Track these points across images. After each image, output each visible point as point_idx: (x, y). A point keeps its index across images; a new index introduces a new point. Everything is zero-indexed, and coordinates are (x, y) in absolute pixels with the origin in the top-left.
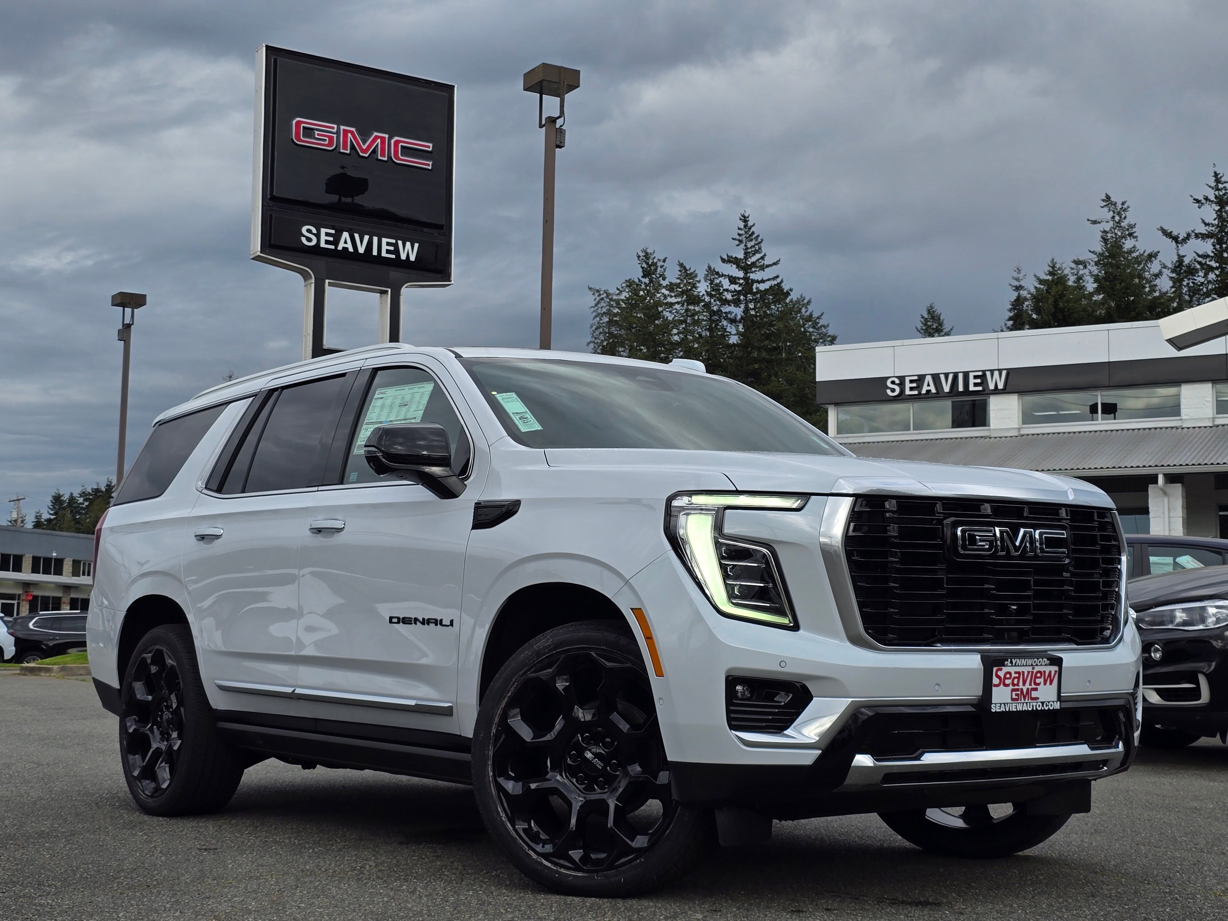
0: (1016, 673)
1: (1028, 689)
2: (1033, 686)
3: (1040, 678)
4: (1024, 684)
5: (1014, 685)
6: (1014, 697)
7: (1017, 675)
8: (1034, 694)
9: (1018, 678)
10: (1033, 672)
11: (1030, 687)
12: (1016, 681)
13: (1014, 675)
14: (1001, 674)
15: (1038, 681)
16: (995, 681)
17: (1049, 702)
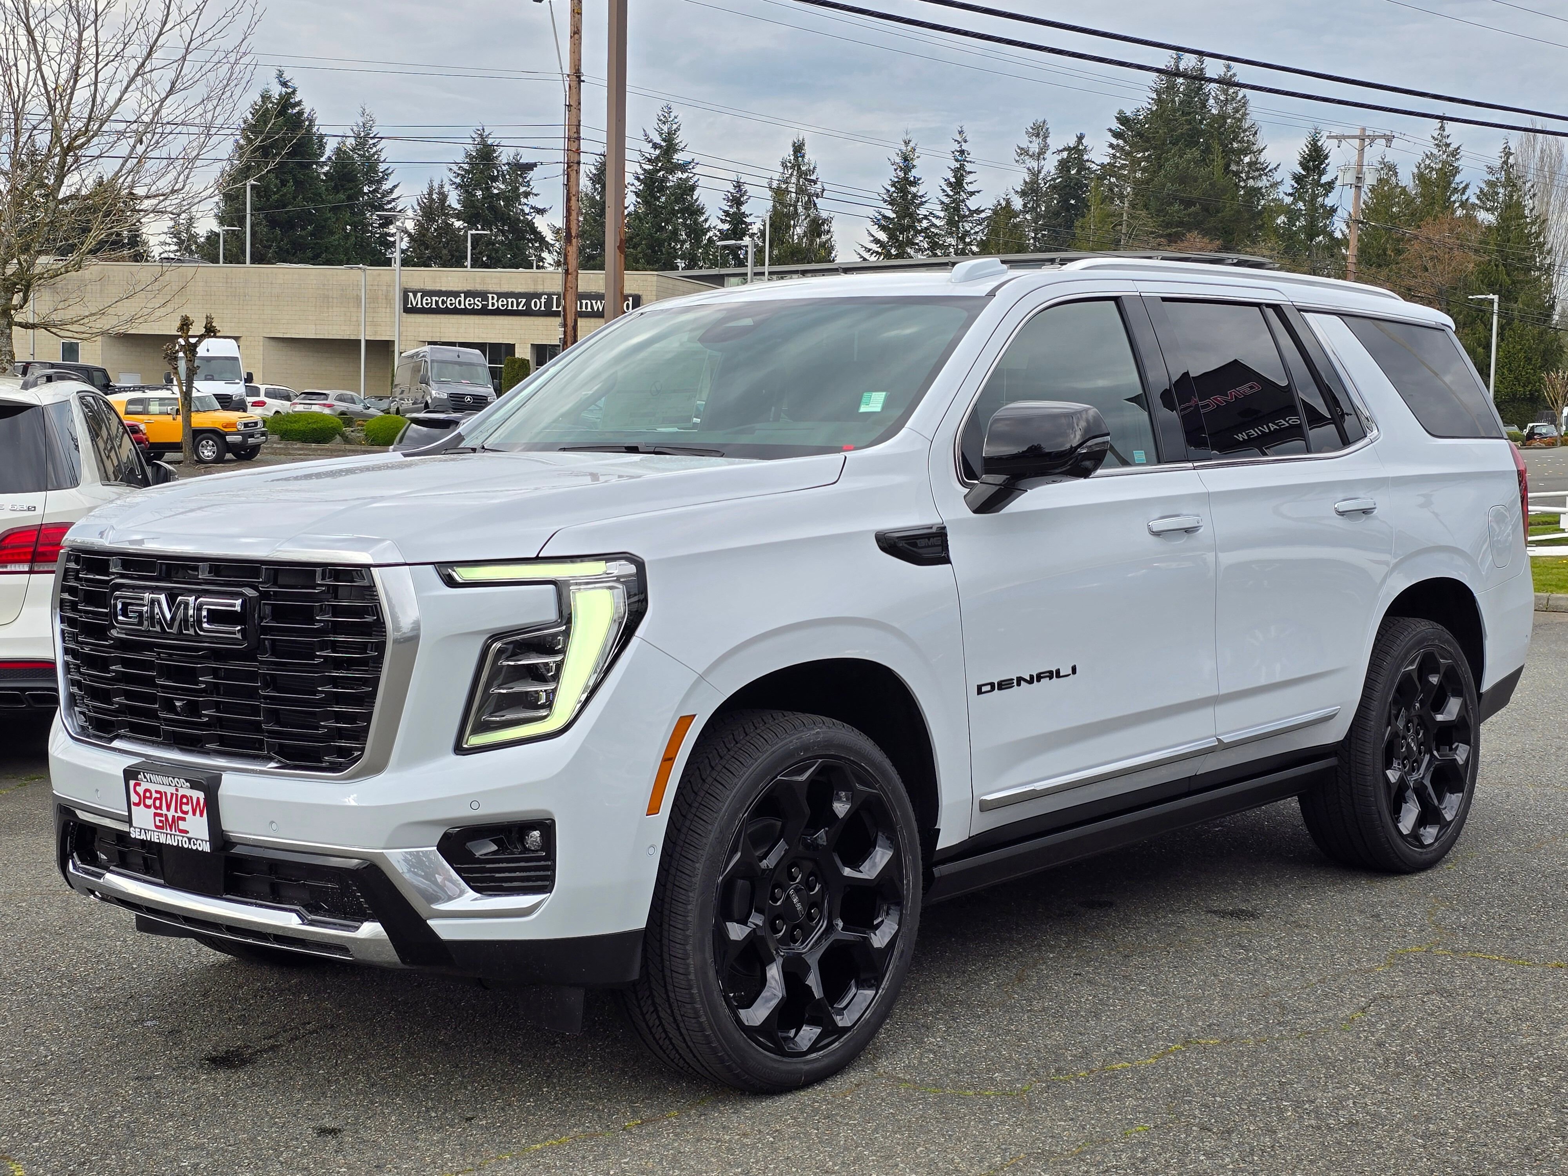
0: (157, 792)
1: (174, 816)
2: (180, 814)
3: (187, 804)
4: (168, 809)
5: (156, 808)
6: (158, 823)
7: (158, 796)
8: (182, 825)
9: (160, 799)
10: (177, 795)
11: (176, 815)
12: (158, 803)
13: (155, 795)
14: (140, 789)
15: (185, 808)
16: (134, 798)
17: (197, 840)
